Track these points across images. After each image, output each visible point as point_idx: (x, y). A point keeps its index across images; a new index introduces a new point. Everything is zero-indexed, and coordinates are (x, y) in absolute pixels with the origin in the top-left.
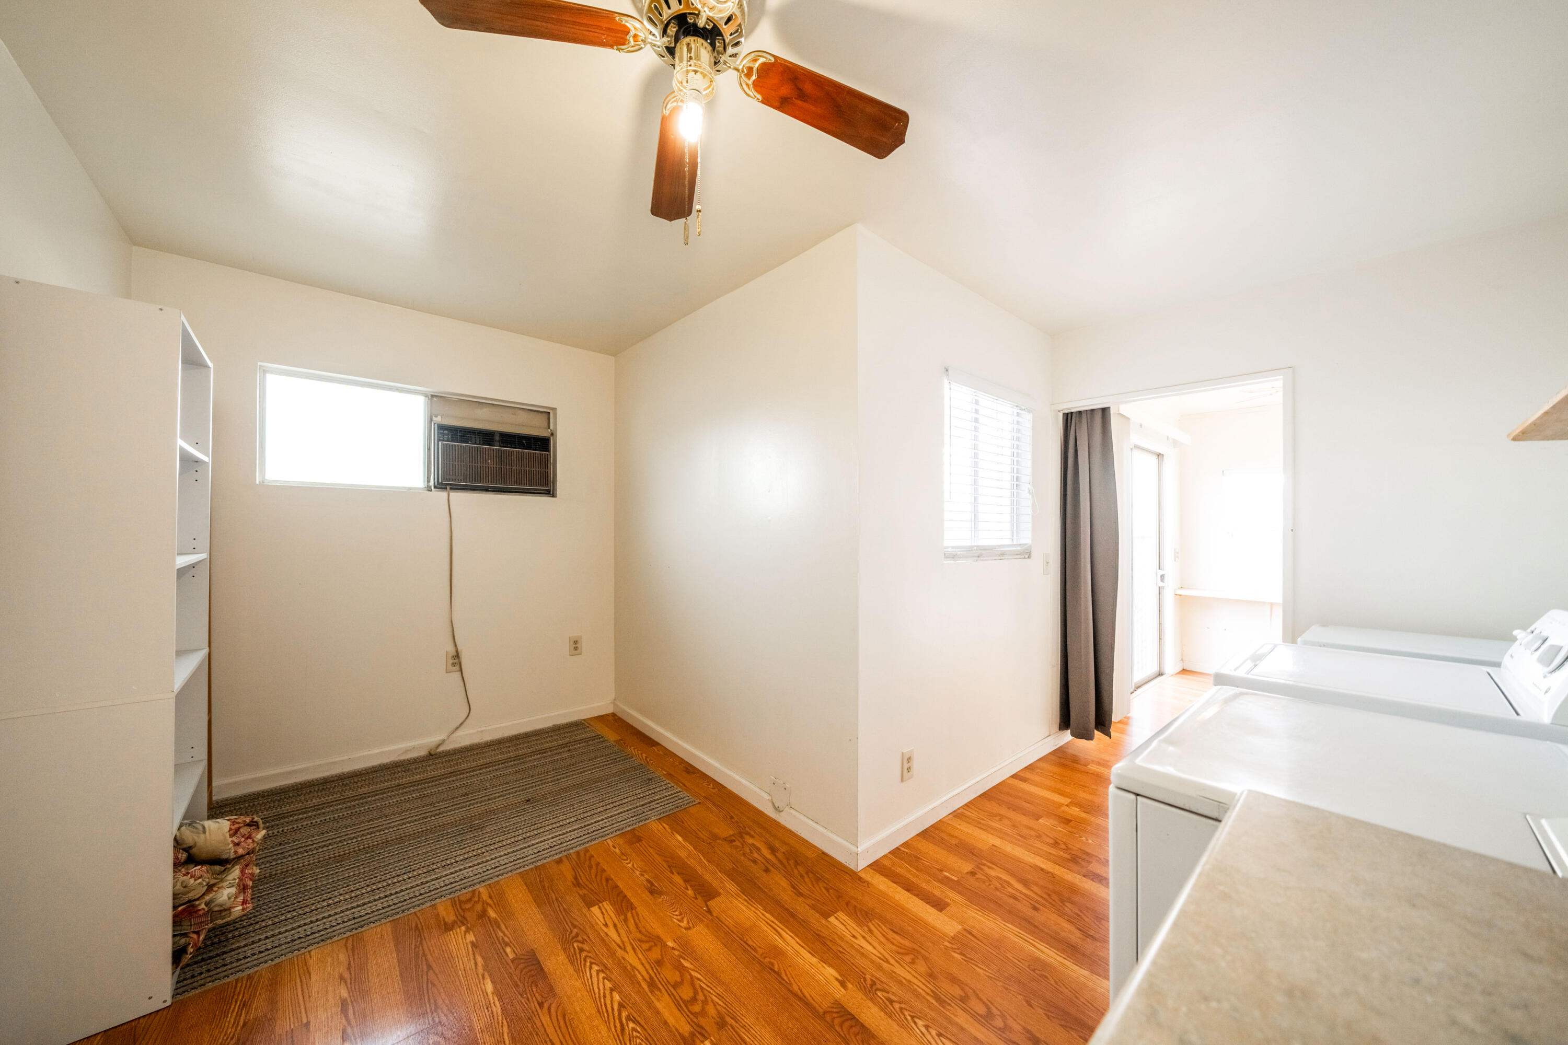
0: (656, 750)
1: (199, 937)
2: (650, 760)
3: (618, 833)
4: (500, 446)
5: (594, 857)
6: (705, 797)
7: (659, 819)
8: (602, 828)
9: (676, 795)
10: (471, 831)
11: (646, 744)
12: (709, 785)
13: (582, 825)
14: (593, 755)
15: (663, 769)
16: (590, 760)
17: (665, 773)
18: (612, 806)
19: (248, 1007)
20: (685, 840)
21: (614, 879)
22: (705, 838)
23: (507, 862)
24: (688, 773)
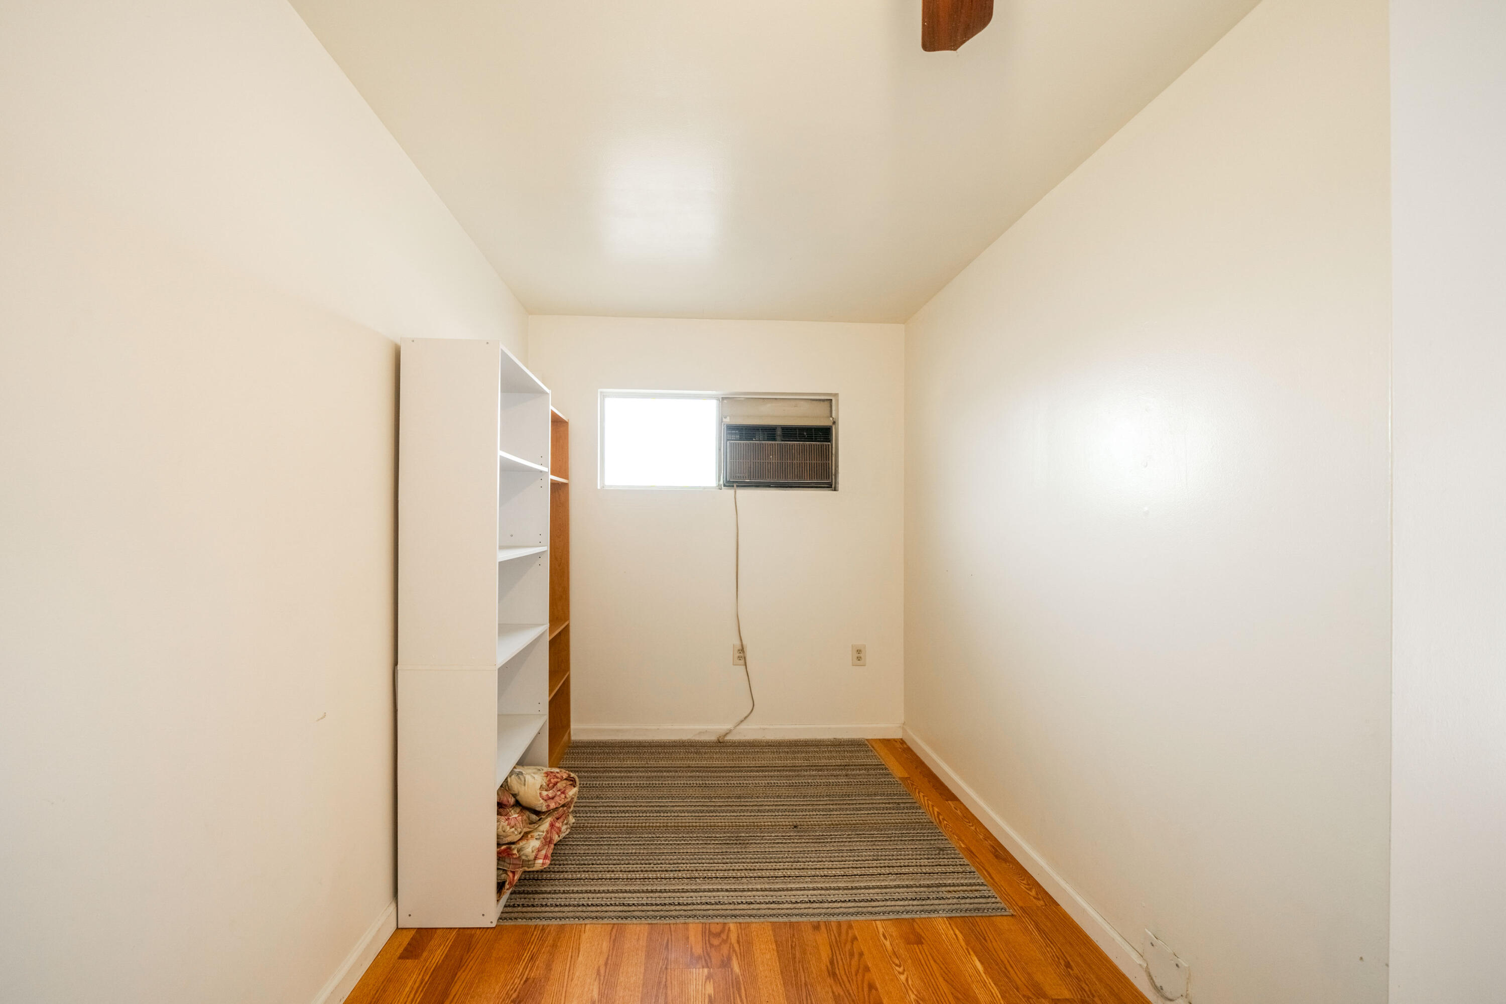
0: (952, 806)
1: (514, 877)
2: (944, 819)
3: (892, 916)
4: (782, 441)
5: (857, 940)
6: (1021, 908)
7: (950, 918)
8: (872, 900)
9: (977, 888)
10: (736, 844)
11: (940, 794)
12: (1030, 890)
13: (850, 885)
14: (872, 790)
15: (960, 839)
16: (868, 795)
17: (963, 846)
18: (888, 872)
19: (534, 961)
20: (986, 971)
21: (879, 990)
22: (1019, 983)
23: (762, 901)
24: (997, 857)
